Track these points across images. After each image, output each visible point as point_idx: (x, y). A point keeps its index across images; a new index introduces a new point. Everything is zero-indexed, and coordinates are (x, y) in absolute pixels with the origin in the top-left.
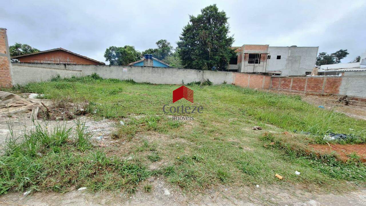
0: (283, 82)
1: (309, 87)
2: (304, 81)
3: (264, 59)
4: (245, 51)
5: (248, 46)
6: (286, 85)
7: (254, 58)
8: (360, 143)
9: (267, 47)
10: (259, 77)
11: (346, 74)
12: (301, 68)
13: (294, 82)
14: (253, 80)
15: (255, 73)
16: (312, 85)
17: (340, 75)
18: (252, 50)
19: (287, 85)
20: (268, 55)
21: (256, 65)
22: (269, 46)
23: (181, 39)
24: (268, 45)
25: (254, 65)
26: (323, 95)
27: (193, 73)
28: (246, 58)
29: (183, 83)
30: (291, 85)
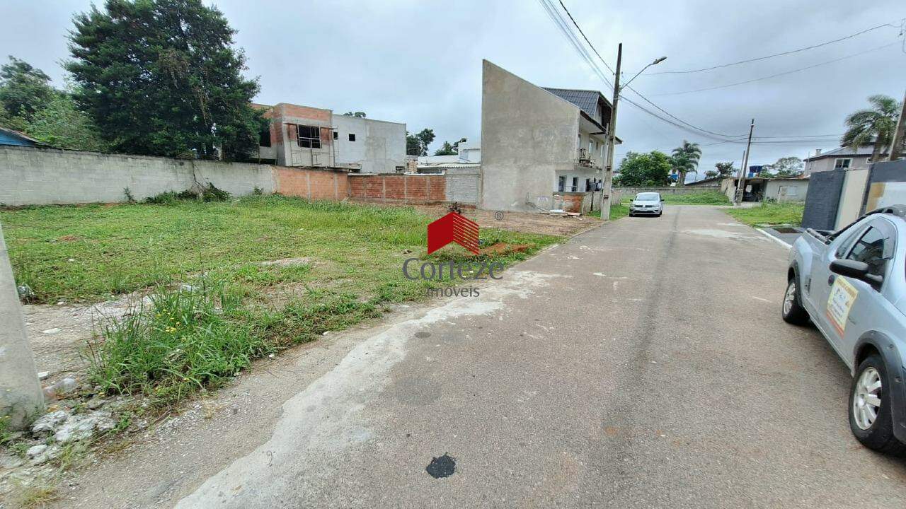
0: (370, 185)
1: (410, 193)
2: (402, 184)
3: (328, 139)
4: (287, 118)
5: (292, 107)
6: (374, 192)
7: (309, 136)
8: (492, 244)
9: (329, 114)
10: (327, 176)
11: (449, 172)
12: (389, 159)
13: (387, 184)
14: (316, 182)
15: (317, 168)
16: (414, 188)
17: (443, 173)
18: (300, 116)
19: (378, 191)
20: (335, 131)
21: (315, 150)
22: (333, 113)
23: (77, 54)
24: (331, 111)
25: (311, 151)
26: (430, 204)
27: (160, 167)
28: (291, 133)
29: (129, 196)
30: (384, 191)
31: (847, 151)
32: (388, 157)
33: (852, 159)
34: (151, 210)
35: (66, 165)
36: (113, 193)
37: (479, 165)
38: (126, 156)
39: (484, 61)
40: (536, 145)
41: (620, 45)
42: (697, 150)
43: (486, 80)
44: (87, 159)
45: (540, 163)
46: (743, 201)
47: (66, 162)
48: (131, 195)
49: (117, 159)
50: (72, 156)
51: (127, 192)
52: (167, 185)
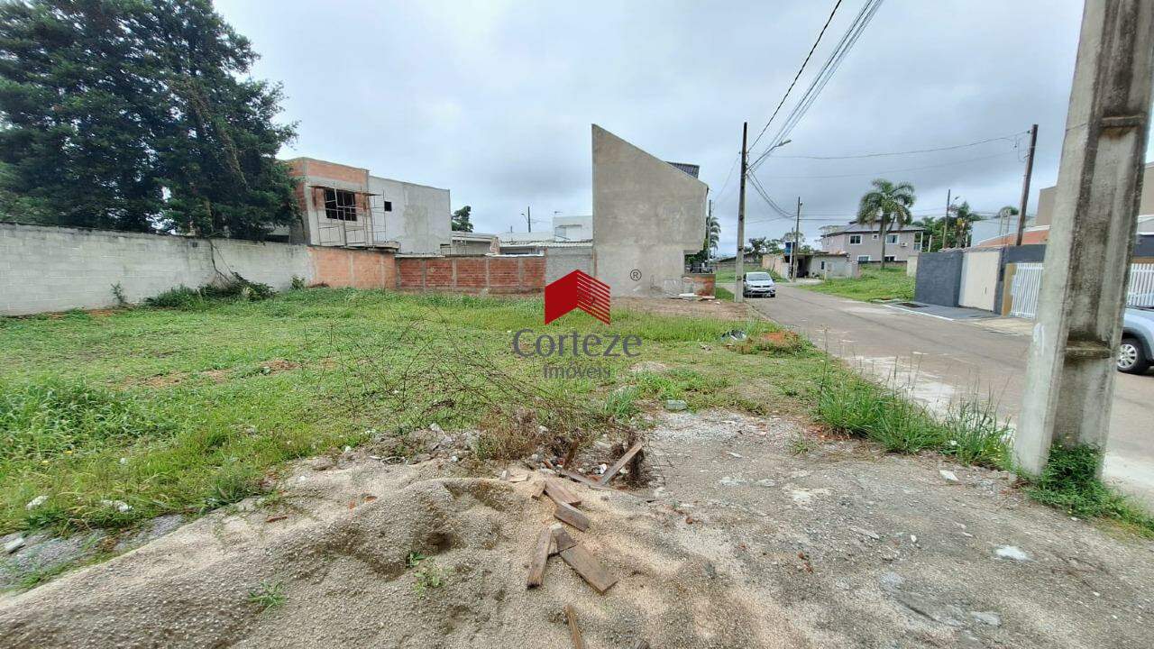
0: (432, 270)
2: (483, 269)
4: (311, 180)
5: (317, 163)
6: (439, 278)
7: (342, 204)
9: (364, 174)
10: (373, 258)
11: (551, 252)
12: (432, 235)
13: (460, 268)
14: (361, 268)
15: (361, 248)
16: (500, 274)
17: (542, 254)
18: (330, 177)
19: (445, 278)
21: (349, 223)
22: (371, 174)
24: (367, 171)
25: (344, 224)
26: (524, 293)
27: (165, 249)
28: (317, 199)
29: (120, 298)
30: (454, 276)
31: (858, 228)
32: (430, 233)
33: (861, 236)
34: (154, 320)
35: (22, 249)
36: (94, 294)
37: (590, 245)
38: (116, 234)
39: (594, 126)
40: (660, 222)
41: (745, 124)
42: (717, 224)
43: (596, 148)
44: (55, 240)
45: (666, 243)
46: (797, 277)
47: (21, 244)
48: (123, 294)
49: (102, 239)
50: (31, 234)
51: (117, 291)
52: (176, 278)
